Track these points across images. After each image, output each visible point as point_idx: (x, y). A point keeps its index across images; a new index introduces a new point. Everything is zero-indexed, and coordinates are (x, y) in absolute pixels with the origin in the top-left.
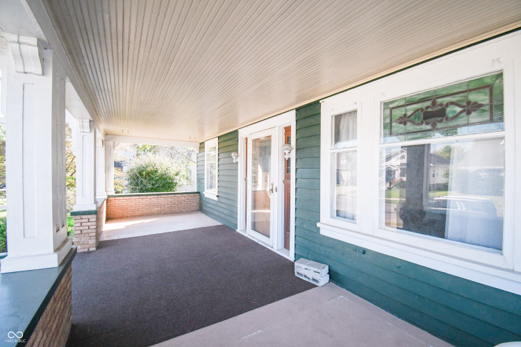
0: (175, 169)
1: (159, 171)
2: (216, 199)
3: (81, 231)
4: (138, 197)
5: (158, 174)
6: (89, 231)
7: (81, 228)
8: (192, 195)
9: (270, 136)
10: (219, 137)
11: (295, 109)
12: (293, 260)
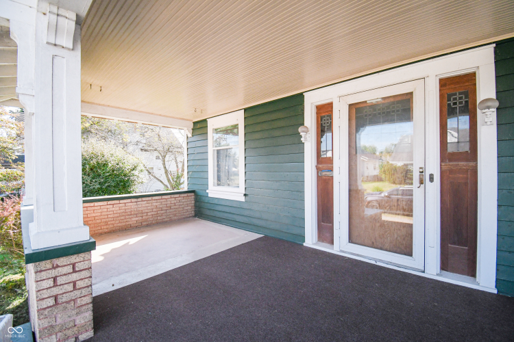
0: (131, 161)
1: (110, 165)
2: (242, 199)
3: (56, 298)
4: (105, 203)
5: (108, 169)
6: (77, 293)
7: (56, 291)
8: (186, 195)
9: (411, 93)
10: (245, 110)
11: (494, 43)
12: (495, 291)
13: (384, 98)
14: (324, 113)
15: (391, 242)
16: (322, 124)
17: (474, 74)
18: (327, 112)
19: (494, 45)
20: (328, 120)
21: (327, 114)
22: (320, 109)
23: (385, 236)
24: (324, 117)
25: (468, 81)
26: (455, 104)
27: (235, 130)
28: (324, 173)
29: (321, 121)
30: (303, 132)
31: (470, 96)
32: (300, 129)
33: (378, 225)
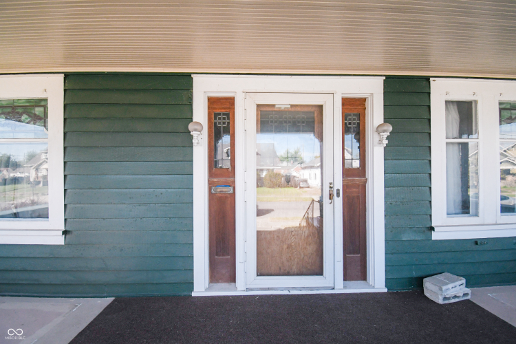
2: (60, 240)
9: (322, 106)
11: (384, 76)
12: (386, 290)
13: (292, 106)
14: (221, 109)
15: (298, 264)
16: (215, 123)
17: (364, 100)
18: (224, 108)
19: (384, 78)
20: (224, 119)
21: (223, 111)
22: (213, 102)
23: (292, 258)
24: (220, 114)
25: (360, 105)
26: (350, 124)
27: (39, 111)
28: (219, 190)
29: (215, 119)
30: (196, 130)
31: (361, 118)
32: (191, 127)
33: (285, 247)
